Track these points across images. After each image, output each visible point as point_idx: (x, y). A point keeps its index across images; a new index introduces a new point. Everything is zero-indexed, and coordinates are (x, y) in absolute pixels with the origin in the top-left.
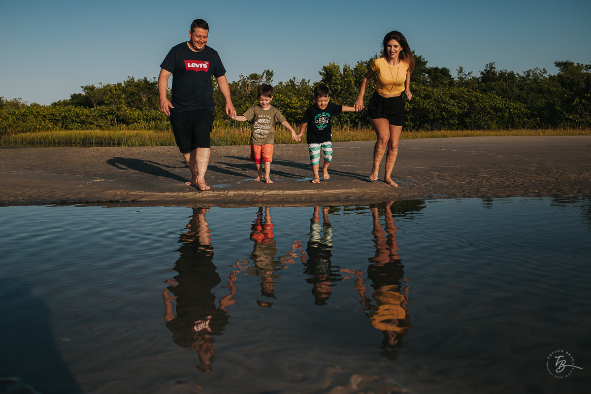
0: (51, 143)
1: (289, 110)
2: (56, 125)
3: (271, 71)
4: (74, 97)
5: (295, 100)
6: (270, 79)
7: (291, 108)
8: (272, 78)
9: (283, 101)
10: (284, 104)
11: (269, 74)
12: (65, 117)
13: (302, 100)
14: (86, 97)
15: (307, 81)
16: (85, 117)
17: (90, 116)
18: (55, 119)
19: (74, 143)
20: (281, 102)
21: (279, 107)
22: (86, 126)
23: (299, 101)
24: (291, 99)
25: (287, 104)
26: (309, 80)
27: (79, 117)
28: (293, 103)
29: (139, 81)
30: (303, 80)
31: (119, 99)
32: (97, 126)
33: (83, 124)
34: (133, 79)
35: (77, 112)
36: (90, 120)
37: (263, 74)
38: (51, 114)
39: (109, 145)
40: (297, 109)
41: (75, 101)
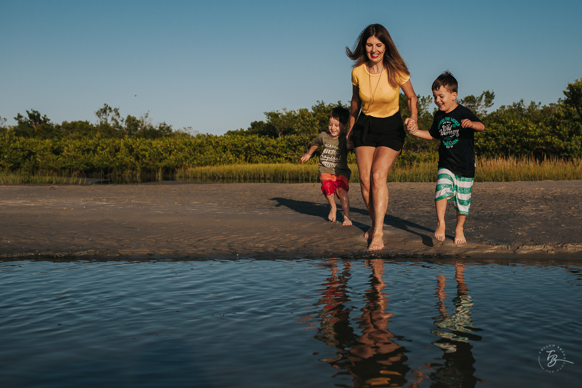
0: (236, 178)
1: (526, 140)
2: (238, 157)
3: (491, 92)
4: (254, 125)
5: (532, 126)
6: (490, 102)
7: (526, 136)
8: (493, 101)
9: (517, 127)
10: (518, 131)
11: (489, 97)
12: (249, 148)
13: (541, 127)
14: (269, 125)
15: (537, 104)
16: (272, 148)
17: (278, 147)
18: (237, 151)
19: (263, 179)
20: (514, 129)
21: (512, 135)
22: (272, 158)
23: (537, 128)
24: (527, 126)
25: (522, 131)
26: (540, 103)
27: (264, 149)
28: (530, 130)
29: (329, 105)
30: (533, 103)
31: (312, 126)
32: (286, 158)
33: (270, 156)
34: (323, 103)
35: (262, 143)
36: (277, 151)
37: (482, 96)
38: (232, 145)
39: (307, 180)
40: (536, 137)
41: (256, 130)
